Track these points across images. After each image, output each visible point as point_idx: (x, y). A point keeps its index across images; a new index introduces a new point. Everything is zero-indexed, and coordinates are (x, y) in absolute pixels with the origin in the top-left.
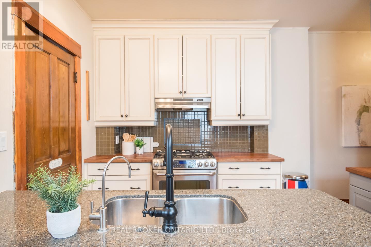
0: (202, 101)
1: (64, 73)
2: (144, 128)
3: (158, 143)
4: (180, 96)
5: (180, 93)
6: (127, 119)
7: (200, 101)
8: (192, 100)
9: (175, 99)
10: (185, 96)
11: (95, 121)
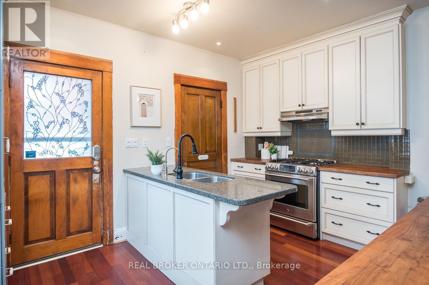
0: (321, 112)
1: (211, 104)
2: (276, 138)
3: (292, 152)
4: (300, 109)
5: (300, 106)
6: (262, 130)
7: (319, 112)
8: (311, 111)
9: (297, 112)
10: (305, 108)
11: (244, 132)
